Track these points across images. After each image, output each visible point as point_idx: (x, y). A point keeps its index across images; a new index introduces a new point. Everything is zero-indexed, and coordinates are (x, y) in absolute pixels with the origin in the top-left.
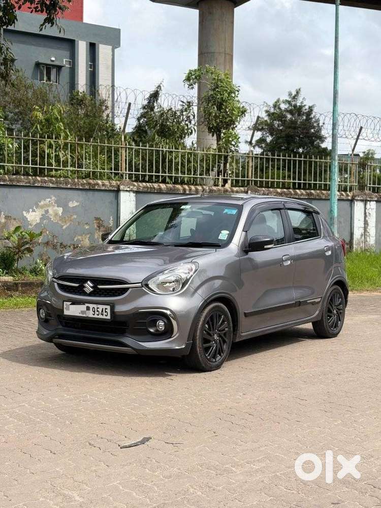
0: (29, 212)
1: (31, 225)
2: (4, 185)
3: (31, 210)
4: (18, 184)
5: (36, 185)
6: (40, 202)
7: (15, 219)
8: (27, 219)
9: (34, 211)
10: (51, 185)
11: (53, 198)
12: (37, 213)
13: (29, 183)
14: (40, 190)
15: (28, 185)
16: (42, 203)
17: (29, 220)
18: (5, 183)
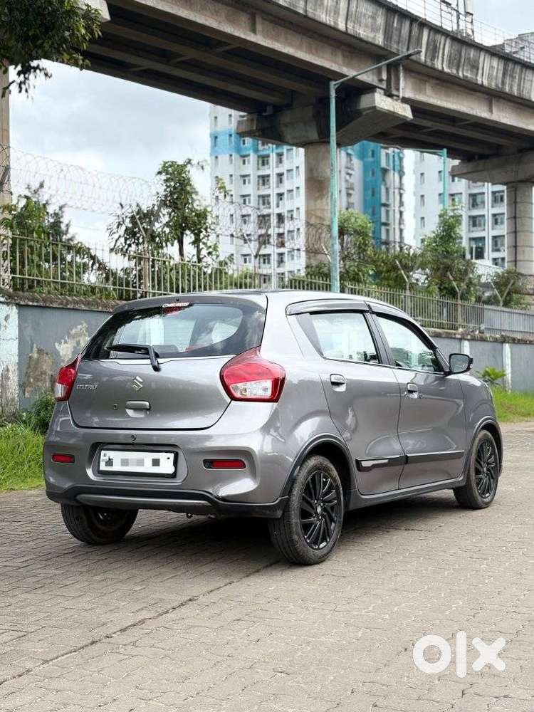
0: (60, 343)
1: (63, 361)
2: (37, 306)
3: (63, 341)
4: (51, 305)
5: (69, 306)
6: (72, 330)
7: (47, 354)
8: (59, 352)
9: (66, 342)
10: (83, 307)
11: (85, 325)
12: (68, 345)
13: (62, 304)
14: (72, 313)
15: (61, 306)
16: (73, 331)
17: (61, 354)
18: (39, 304)
